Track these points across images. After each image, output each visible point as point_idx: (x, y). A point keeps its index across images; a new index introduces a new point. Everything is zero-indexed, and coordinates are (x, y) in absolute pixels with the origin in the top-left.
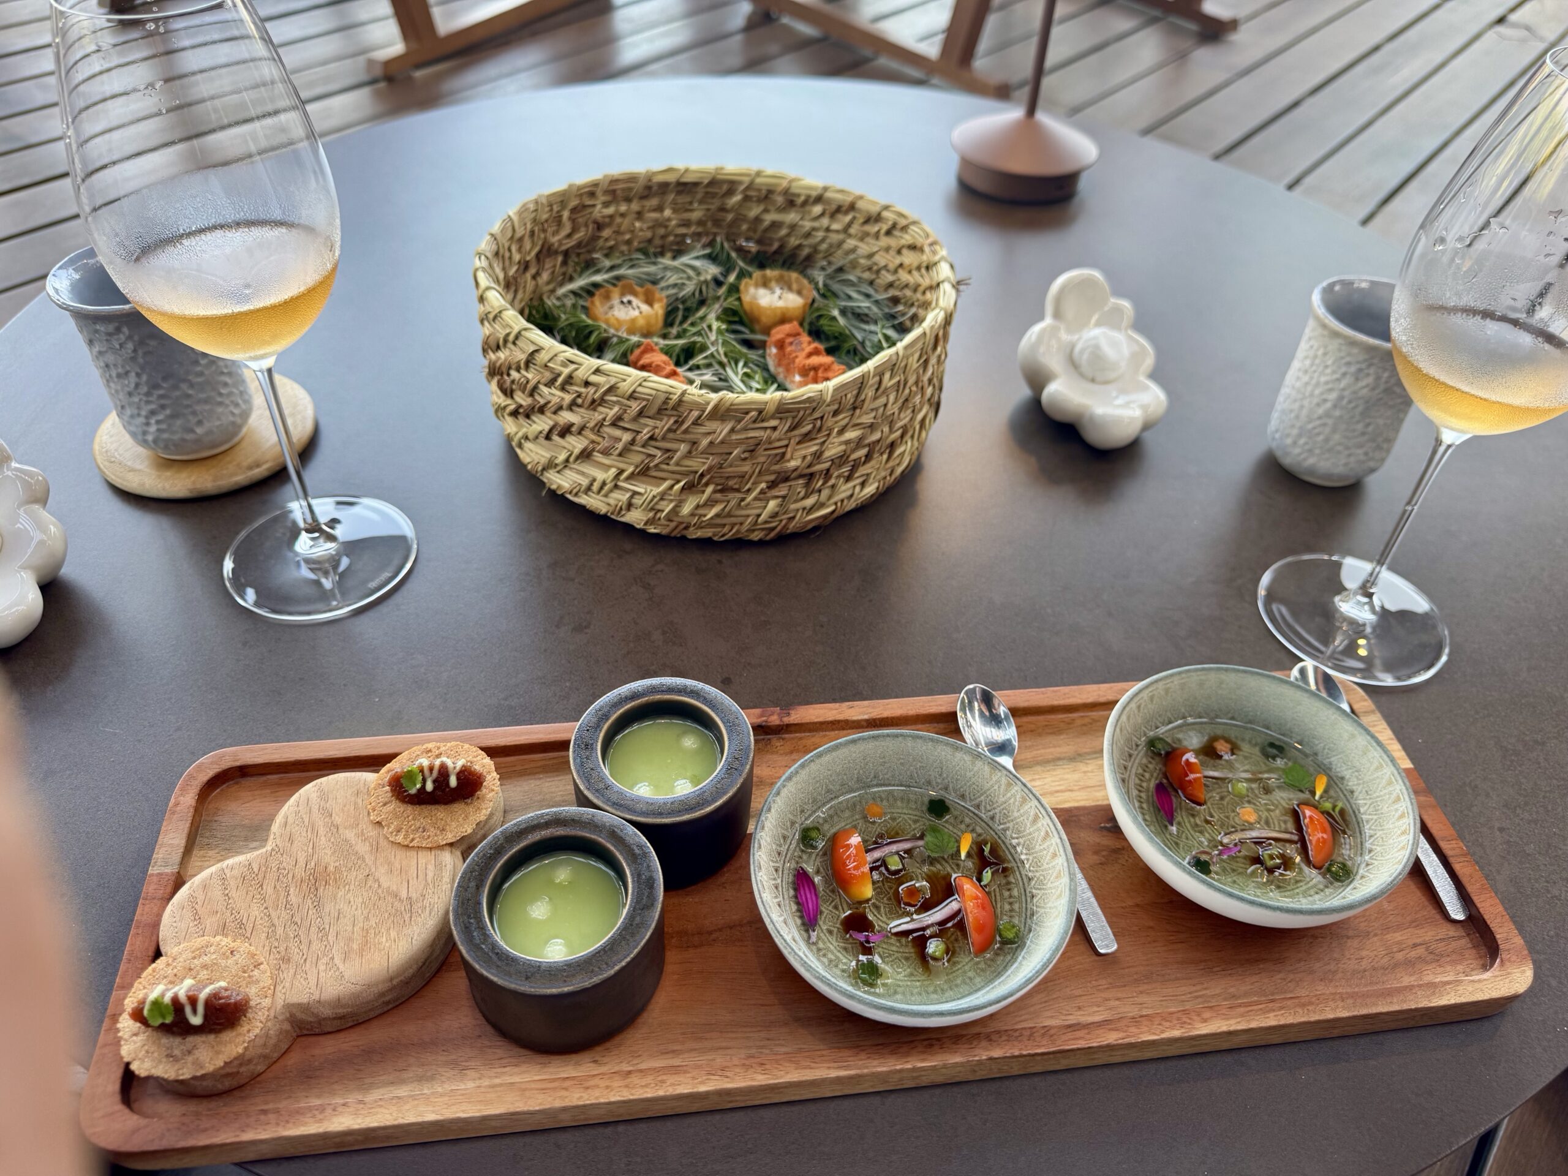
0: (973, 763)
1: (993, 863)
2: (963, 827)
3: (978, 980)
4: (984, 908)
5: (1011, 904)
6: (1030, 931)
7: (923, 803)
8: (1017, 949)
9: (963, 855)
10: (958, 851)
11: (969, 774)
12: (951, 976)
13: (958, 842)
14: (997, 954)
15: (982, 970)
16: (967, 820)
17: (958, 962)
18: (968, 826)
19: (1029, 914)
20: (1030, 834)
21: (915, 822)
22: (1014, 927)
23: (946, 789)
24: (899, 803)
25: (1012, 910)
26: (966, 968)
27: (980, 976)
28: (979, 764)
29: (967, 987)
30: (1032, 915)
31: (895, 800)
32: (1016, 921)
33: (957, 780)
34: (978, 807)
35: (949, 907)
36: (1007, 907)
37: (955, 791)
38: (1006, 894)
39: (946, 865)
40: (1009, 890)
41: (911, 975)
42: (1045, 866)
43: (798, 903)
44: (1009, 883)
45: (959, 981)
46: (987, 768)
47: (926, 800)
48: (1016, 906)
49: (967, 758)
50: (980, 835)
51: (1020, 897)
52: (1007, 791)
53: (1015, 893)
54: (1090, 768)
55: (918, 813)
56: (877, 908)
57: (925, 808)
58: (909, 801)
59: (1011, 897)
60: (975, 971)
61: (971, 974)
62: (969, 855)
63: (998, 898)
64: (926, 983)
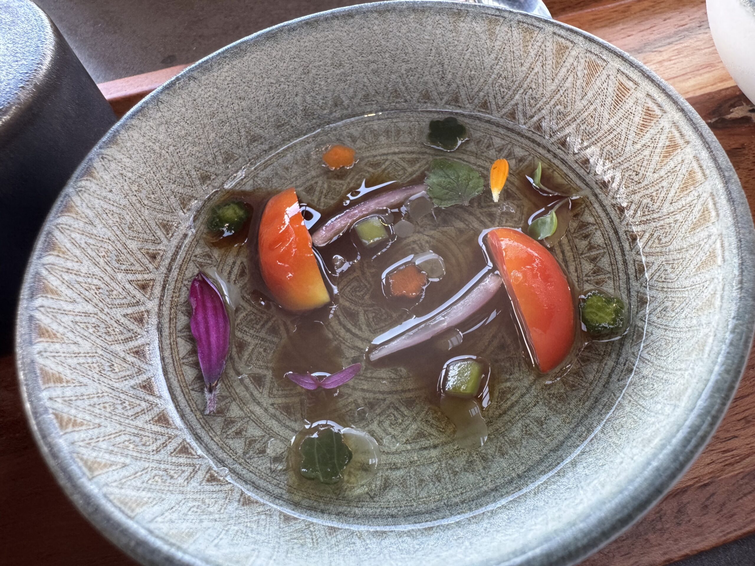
0: (492, 34)
1: (554, 198)
2: (492, 153)
3: (555, 422)
4: (546, 278)
5: (593, 260)
6: (642, 302)
7: (421, 132)
8: (622, 343)
9: (496, 195)
10: (488, 193)
11: (489, 60)
12: (499, 424)
13: (486, 178)
14: (585, 360)
15: (562, 399)
16: (498, 142)
17: (511, 390)
18: (500, 150)
19: (631, 271)
20: (610, 131)
21: (412, 162)
22: (609, 300)
23: (456, 100)
24: (383, 139)
25: (597, 271)
26: (527, 398)
27: (557, 412)
28: (501, 30)
29: (535, 444)
30: (640, 270)
31: (376, 136)
32: (609, 288)
33: (471, 78)
34: (512, 115)
35: (481, 287)
36: (588, 267)
37: (471, 99)
38: (583, 244)
39: (471, 218)
40: (586, 237)
41: (421, 435)
42: (651, 176)
43: (191, 339)
44: (584, 225)
45: (516, 433)
46: (516, 34)
47: (425, 123)
48: (605, 262)
49: (479, 27)
50: (521, 160)
51: (608, 245)
52: (558, 65)
53: (598, 239)
54: (665, 56)
55: (416, 149)
56: (352, 316)
57: (424, 139)
58: (398, 132)
59: (591, 247)
60: (547, 404)
61: (538, 412)
62: (506, 194)
63: (569, 254)
64: (448, 448)
